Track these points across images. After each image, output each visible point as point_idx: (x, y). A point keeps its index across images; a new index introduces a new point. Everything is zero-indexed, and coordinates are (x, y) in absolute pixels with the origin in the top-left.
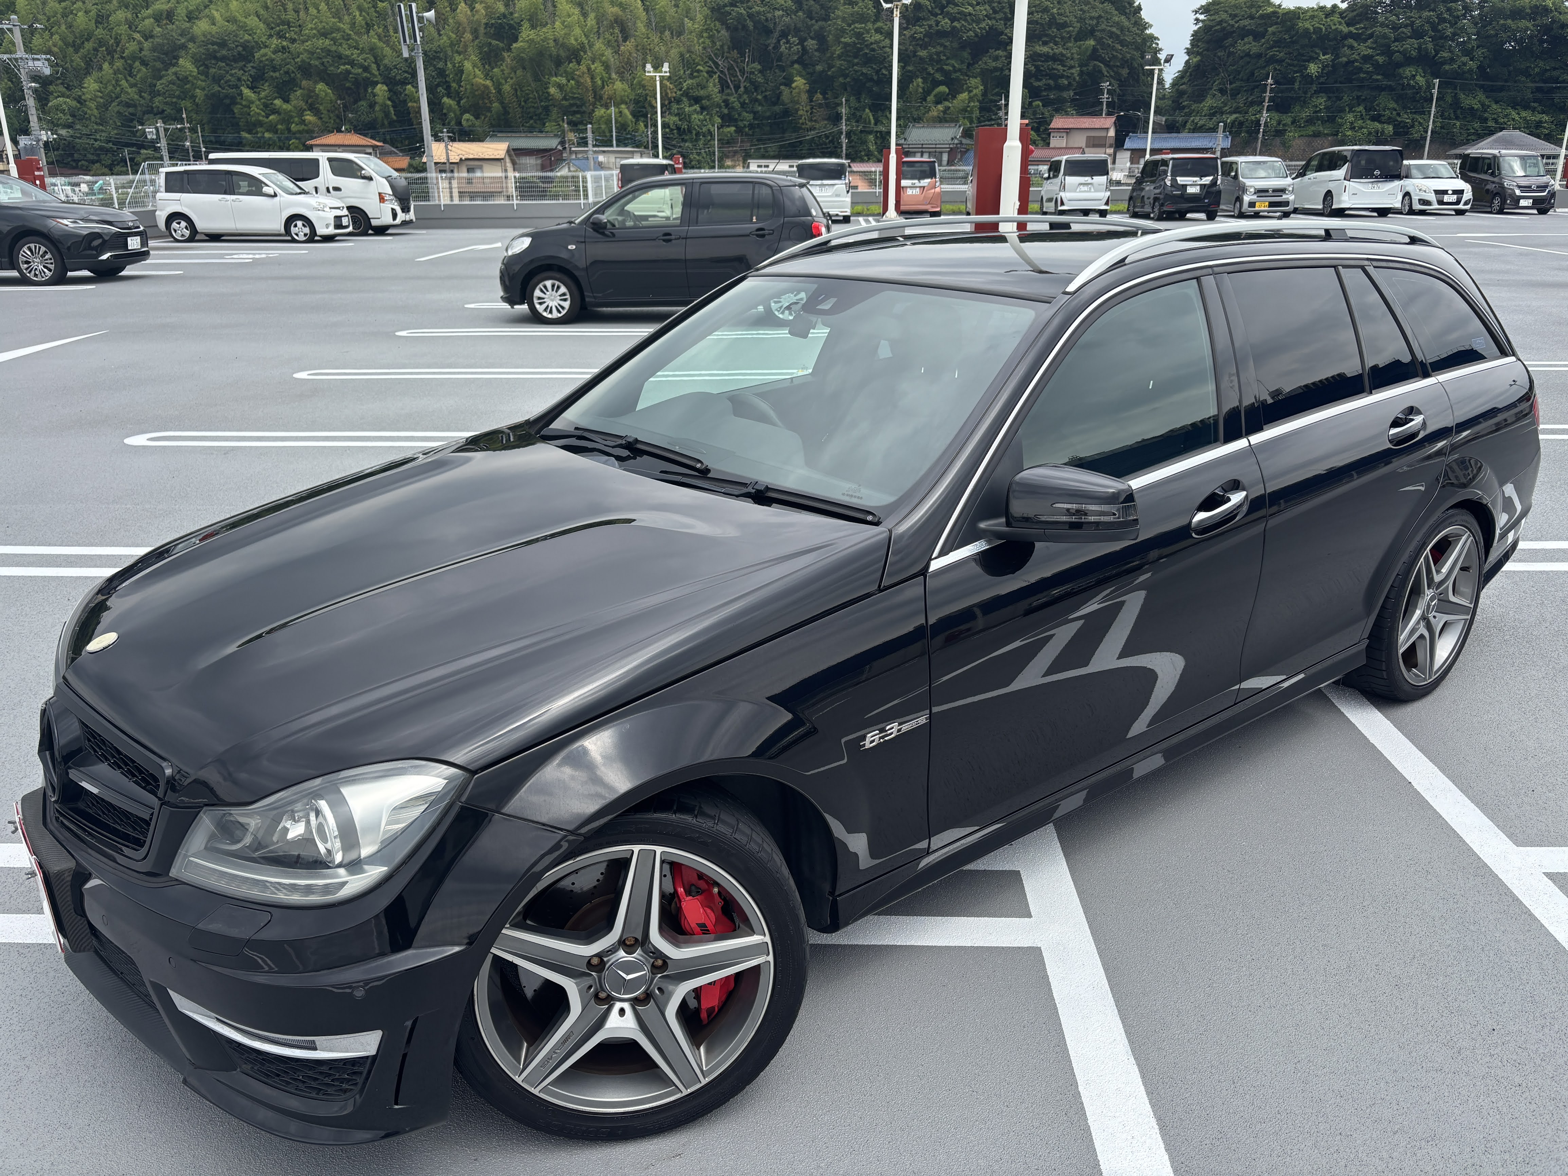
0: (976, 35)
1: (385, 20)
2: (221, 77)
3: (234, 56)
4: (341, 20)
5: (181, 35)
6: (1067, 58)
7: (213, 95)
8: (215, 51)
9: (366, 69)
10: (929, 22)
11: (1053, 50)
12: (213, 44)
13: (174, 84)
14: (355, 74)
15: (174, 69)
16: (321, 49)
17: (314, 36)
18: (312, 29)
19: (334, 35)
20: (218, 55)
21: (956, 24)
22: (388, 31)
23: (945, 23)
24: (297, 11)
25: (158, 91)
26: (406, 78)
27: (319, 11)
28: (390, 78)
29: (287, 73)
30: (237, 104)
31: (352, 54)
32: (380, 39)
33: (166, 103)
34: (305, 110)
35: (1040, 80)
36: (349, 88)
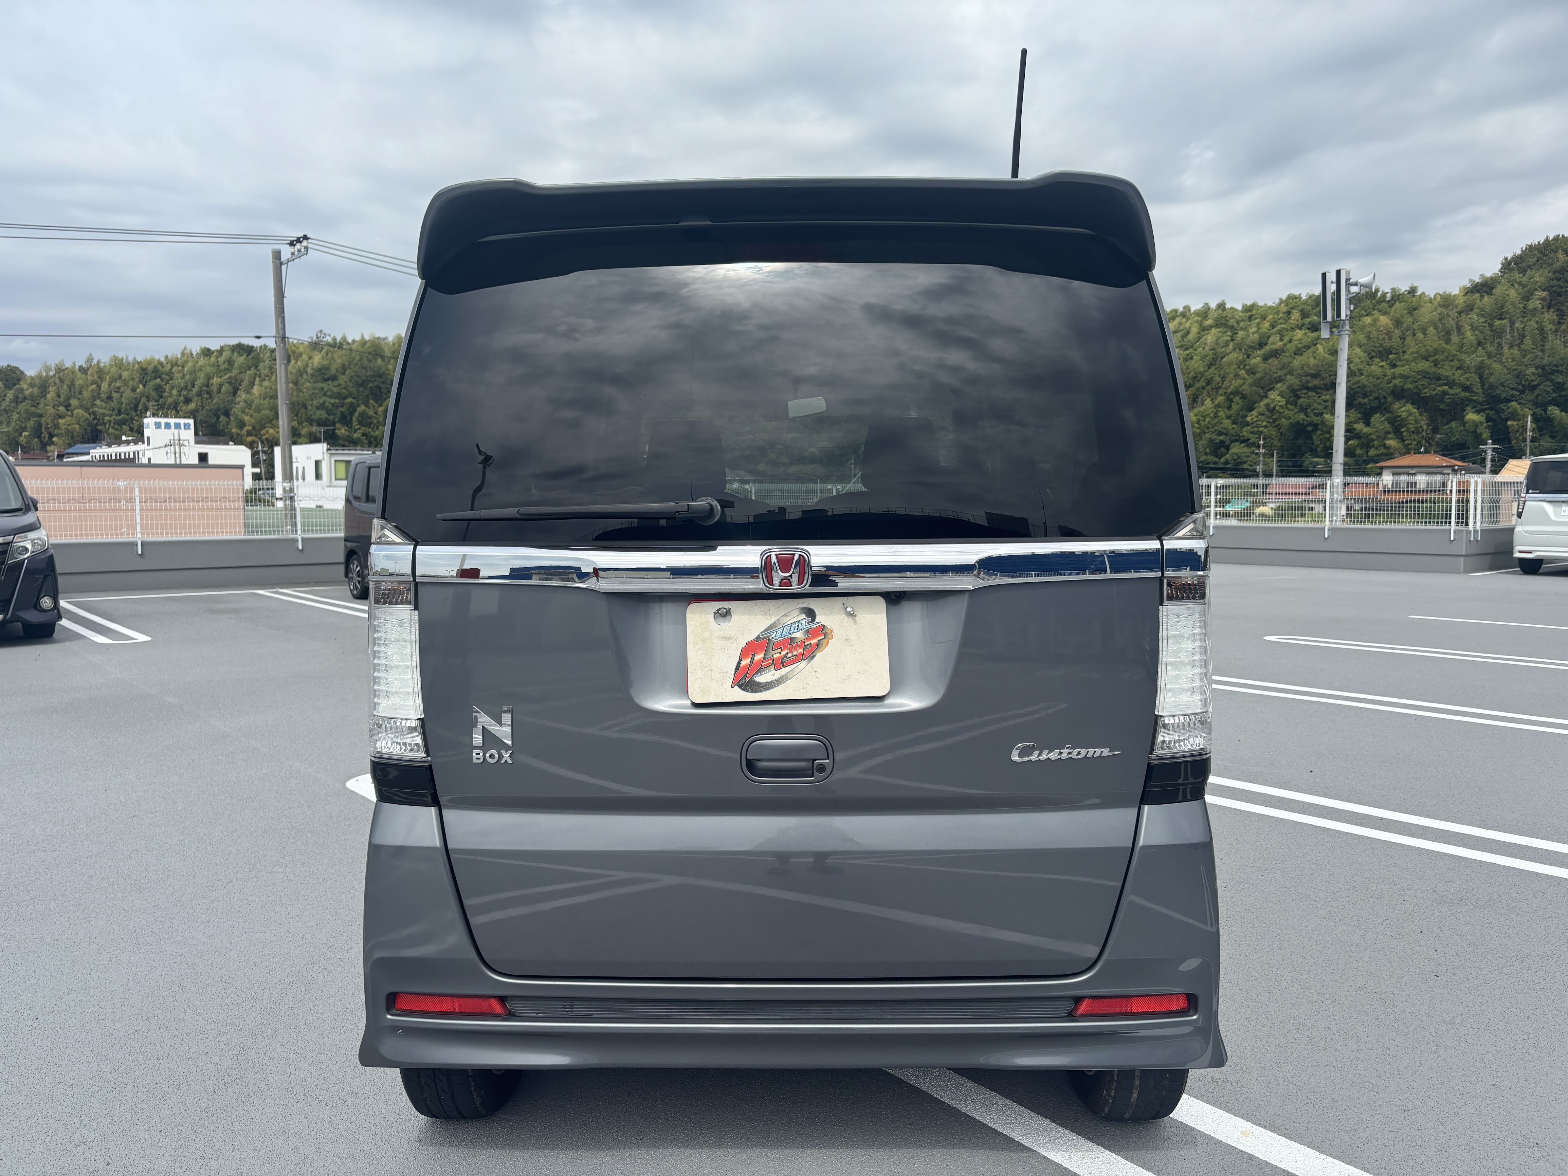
1: (1501, 338)
2: (1309, 406)
3: (1326, 385)
4: (1448, 341)
5: (1281, 369)
7: (1298, 423)
8: (1308, 382)
9: (1466, 388)
12: (1307, 375)
13: (1263, 415)
14: (1453, 395)
15: (1266, 401)
16: (1418, 373)
17: (1415, 359)
18: (1412, 353)
19: (1437, 357)
20: (1310, 385)
22: (1502, 348)
24: (1403, 338)
25: (1248, 422)
26: (1513, 396)
27: (1425, 334)
28: (1494, 396)
29: (1377, 398)
30: (1319, 430)
31: (1453, 374)
32: (1490, 356)
33: (1252, 433)
34: (1390, 433)
36: (1442, 409)
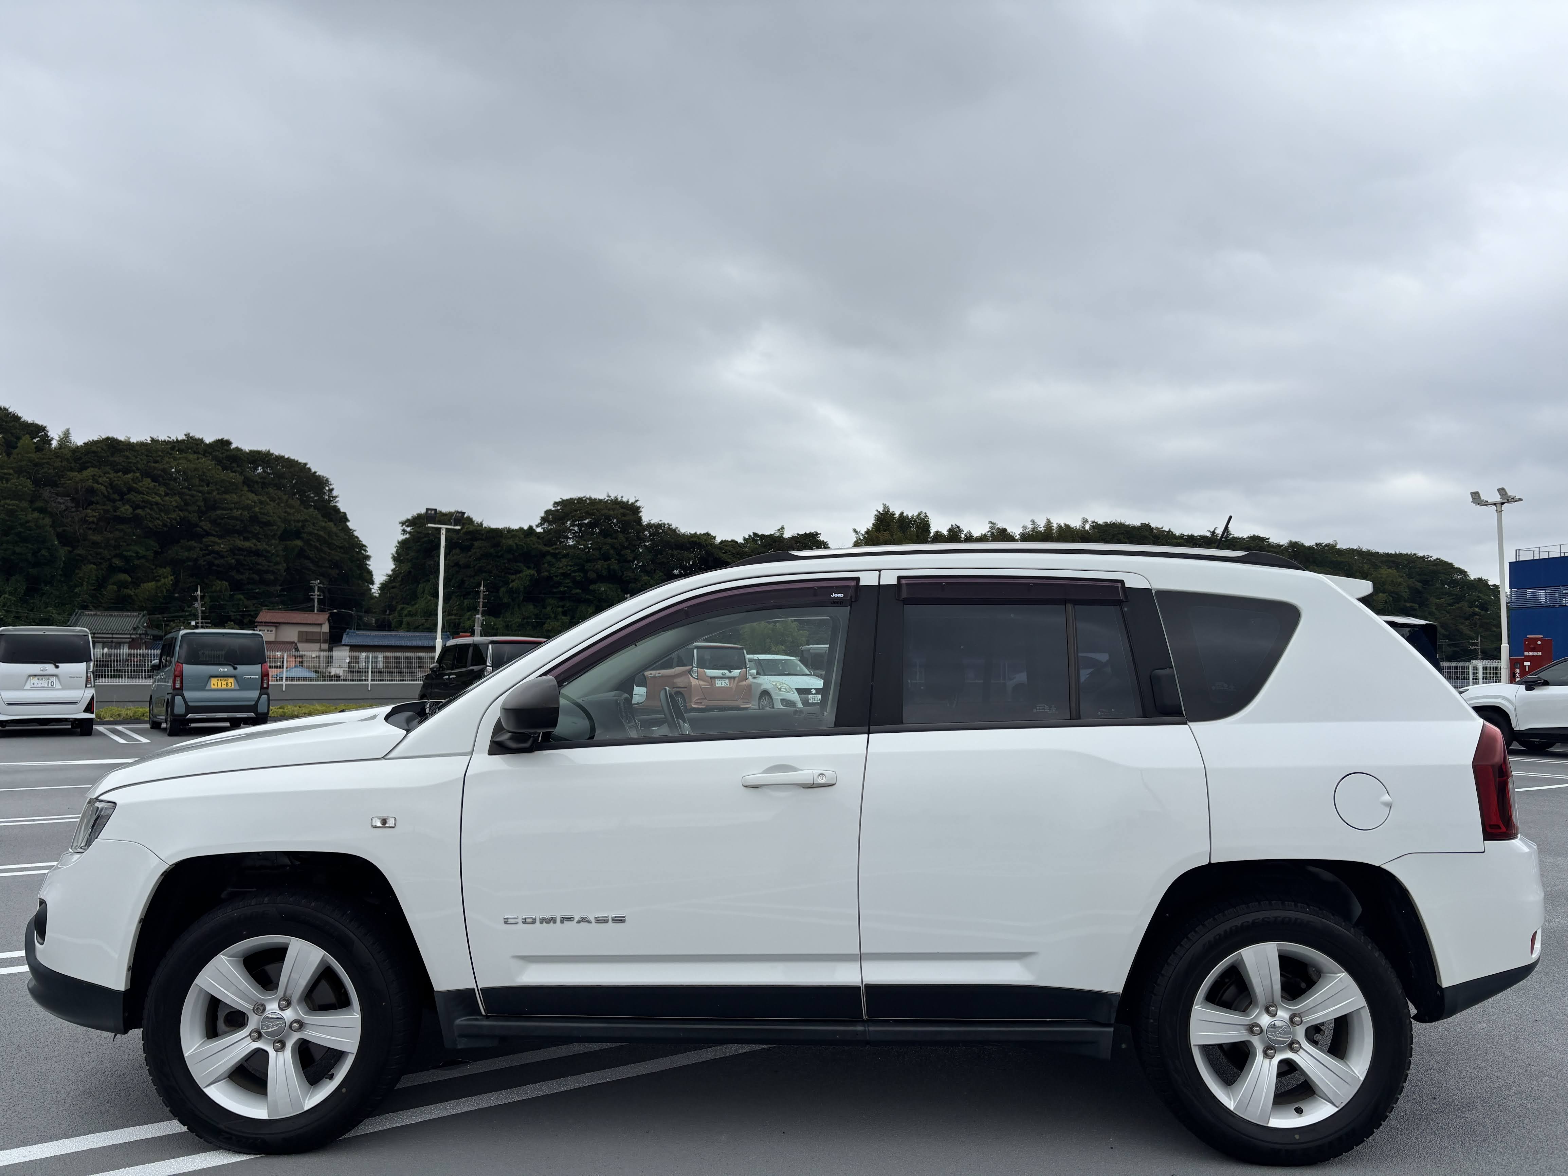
0: (165, 525)
6: (273, 554)
10: (105, 507)
11: (255, 545)
21: (139, 511)
23: (126, 510)
35: (242, 574)
